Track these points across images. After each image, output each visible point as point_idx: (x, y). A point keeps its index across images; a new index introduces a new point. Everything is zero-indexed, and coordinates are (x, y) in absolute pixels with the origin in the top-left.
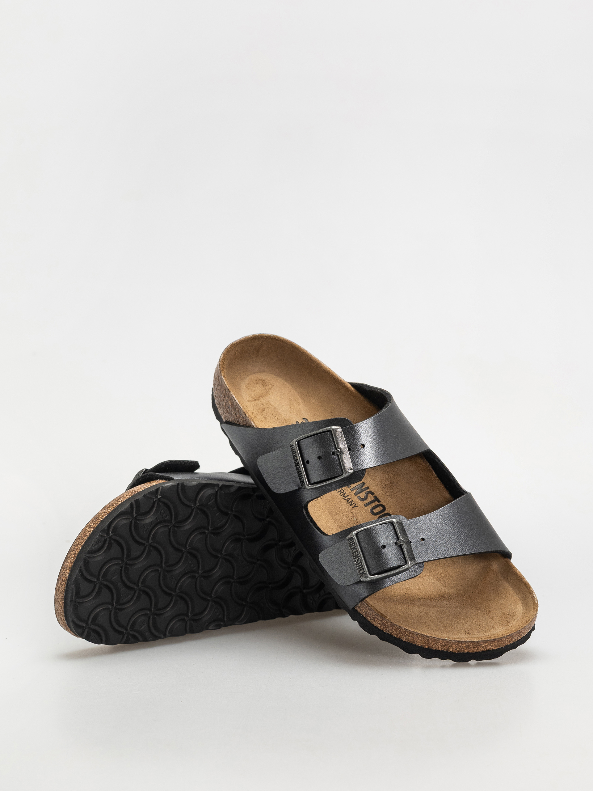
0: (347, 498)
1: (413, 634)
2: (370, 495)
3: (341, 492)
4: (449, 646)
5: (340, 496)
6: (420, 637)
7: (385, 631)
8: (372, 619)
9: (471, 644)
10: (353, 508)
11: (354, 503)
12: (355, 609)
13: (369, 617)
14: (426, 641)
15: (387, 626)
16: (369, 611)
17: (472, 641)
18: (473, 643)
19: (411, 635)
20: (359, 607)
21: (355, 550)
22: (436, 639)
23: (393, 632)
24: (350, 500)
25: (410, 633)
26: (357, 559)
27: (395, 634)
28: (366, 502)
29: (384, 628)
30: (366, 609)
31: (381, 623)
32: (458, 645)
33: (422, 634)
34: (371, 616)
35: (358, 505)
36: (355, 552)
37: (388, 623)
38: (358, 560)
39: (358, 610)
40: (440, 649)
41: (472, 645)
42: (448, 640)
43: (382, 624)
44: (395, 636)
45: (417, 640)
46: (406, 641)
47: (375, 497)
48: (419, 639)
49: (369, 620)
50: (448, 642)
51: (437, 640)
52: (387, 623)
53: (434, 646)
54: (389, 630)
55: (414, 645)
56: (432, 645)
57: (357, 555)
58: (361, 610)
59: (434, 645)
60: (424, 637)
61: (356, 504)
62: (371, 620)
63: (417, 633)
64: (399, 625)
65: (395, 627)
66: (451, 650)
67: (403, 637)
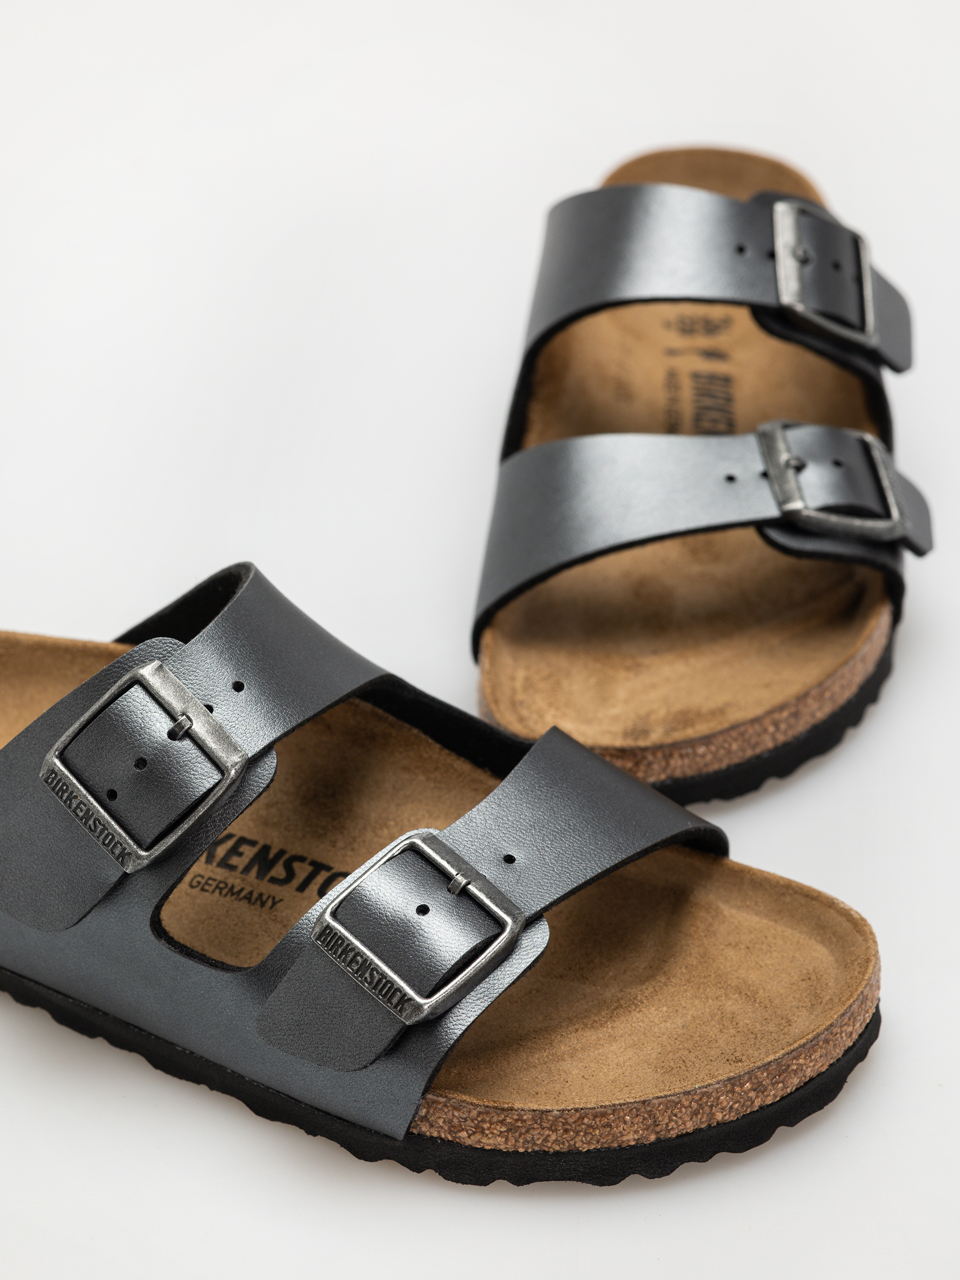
0: (243, 894)
1: (604, 1115)
2: (296, 865)
3: (221, 889)
4: (711, 1106)
5: (222, 899)
6: (625, 1115)
7: (523, 1147)
8: (474, 1133)
9: (765, 1074)
10: (271, 908)
11: (269, 897)
12: (413, 1133)
13: (463, 1130)
14: (644, 1119)
15: (523, 1130)
16: (456, 1114)
17: (764, 1066)
18: (767, 1070)
19: (600, 1121)
20: (424, 1118)
21: (351, 955)
22: (669, 1101)
23: (546, 1140)
24: (255, 895)
25: (595, 1116)
26: (367, 975)
27: (554, 1142)
28: (296, 882)
29: (516, 1141)
30: (446, 1110)
31: (503, 1129)
32: (732, 1091)
33: (628, 1103)
34: (469, 1122)
35: (281, 897)
36: (353, 960)
37: (525, 1118)
38: (372, 975)
39: (424, 1129)
40: (690, 1127)
41: (767, 1076)
42: (703, 1087)
43: (509, 1131)
44: (557, 1148)
45: (621, 1129)
46: (592, 1147)
47: (313, 863)
48: (625, 1122)
49: (469, 1142)
50: (704, 1094)
51: (673, 1101)
52: (520, 1119)
53: (672, 1125)
54: (533, 1139)
55: (615, 1149)
56: (667, 1125)
57: (362, 964)
58: (432, 1126)
59: (671, 1120)
60: (638, 1110)
61: (274, 898)
62: (472, 1138)
63: (614, 1105)
64: (556, 1108)
65: (548, 1120)
66: (719, 1116)
67: (578, 1139)
